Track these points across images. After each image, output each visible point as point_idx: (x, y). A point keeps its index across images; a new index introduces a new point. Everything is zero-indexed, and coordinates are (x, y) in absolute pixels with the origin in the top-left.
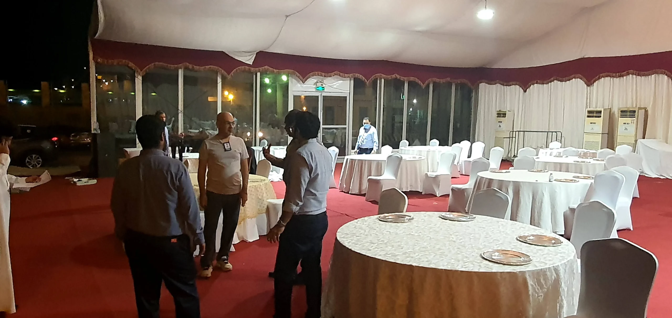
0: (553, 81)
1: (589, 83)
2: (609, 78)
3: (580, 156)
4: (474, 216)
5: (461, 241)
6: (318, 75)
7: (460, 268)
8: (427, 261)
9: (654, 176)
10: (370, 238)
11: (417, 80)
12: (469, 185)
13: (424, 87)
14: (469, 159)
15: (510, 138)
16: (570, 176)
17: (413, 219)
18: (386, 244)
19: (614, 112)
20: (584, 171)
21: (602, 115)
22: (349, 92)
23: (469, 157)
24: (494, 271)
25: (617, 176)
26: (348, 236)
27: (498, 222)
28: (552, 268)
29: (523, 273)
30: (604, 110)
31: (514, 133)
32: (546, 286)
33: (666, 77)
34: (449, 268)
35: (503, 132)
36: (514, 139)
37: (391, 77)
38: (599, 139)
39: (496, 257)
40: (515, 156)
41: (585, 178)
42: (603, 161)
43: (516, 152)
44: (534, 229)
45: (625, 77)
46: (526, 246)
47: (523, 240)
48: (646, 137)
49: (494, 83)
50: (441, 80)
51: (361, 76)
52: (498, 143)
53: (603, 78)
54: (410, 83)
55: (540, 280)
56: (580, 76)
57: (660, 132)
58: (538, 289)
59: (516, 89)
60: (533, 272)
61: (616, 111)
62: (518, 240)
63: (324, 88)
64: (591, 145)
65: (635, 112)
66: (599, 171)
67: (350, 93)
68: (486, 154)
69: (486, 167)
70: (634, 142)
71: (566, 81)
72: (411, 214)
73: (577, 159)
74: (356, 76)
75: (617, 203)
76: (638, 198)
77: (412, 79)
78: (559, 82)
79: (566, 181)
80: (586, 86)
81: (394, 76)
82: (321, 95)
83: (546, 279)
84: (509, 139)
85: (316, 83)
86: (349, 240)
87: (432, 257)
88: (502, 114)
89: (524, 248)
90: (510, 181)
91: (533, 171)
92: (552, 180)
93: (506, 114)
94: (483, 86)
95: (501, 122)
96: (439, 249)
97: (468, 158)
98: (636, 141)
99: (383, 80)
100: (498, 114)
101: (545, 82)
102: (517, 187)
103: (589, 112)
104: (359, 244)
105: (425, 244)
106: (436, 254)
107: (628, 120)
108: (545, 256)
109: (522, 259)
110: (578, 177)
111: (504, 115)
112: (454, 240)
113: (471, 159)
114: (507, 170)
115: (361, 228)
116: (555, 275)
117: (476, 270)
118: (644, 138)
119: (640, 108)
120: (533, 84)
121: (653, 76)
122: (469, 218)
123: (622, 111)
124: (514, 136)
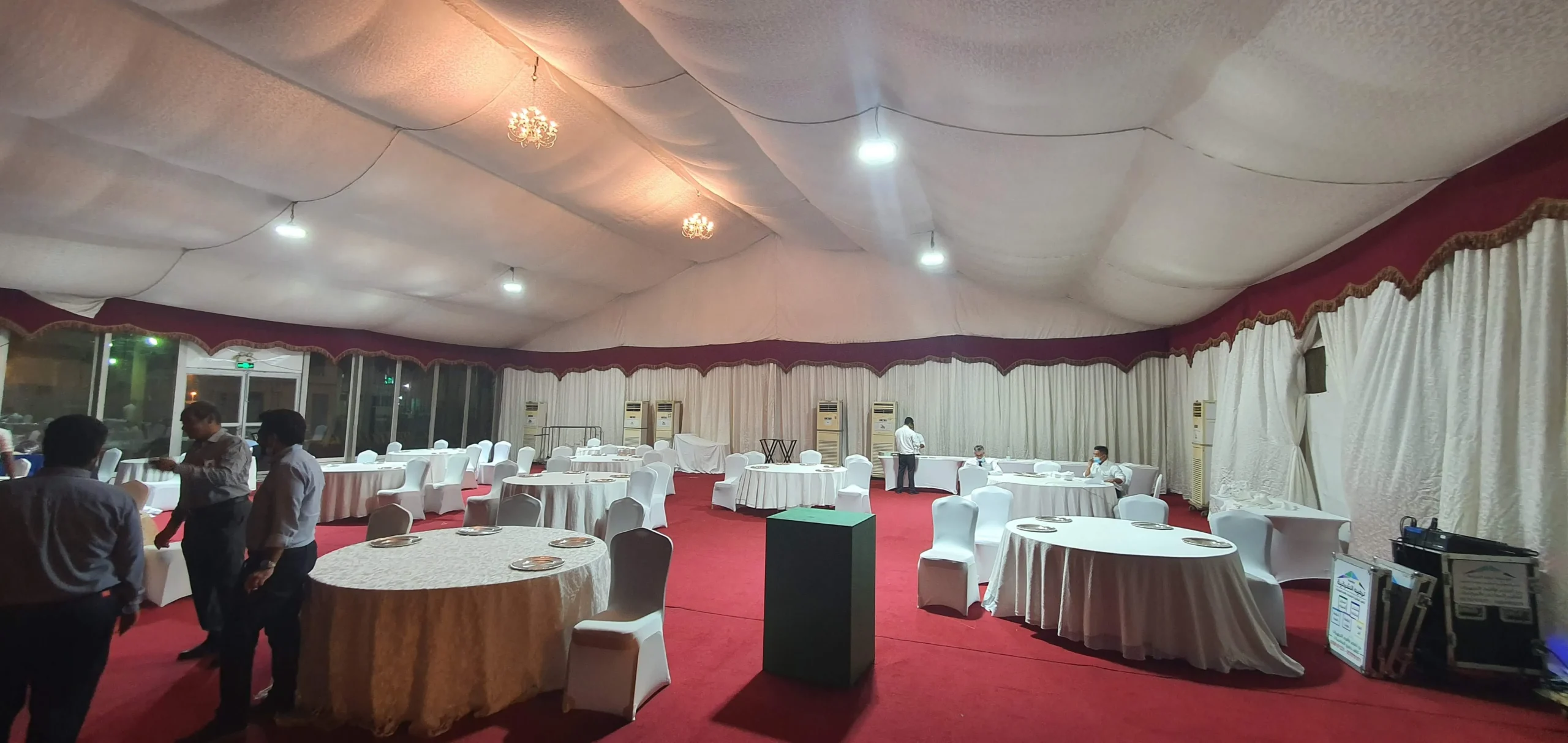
0: (591, 369)
1: (628, 373)
2: (647, 370)
3: (619, 454)
4: (501, 527)
5: (486, 555)
6: (242, 345)
7: (486, 582)
8: (445, 582)
9: (690, 471)
10: (361, 570)
11: (415, 360)
12: (494, 494)
13: (426, 370)
14: (490, 464)
15: (542, 435)
16: (606, 475)
17: (420, 539)
18: (386, 572)
19: (653, 405)
20: (623, 470)
21: (641, 409)
22: (301, 372)
23: (491, 460)
24: (524, 579)
25: (651, 472)
26: (327, 571)
27: (528, 530)
28: (584, 568)
29: (555, 576)
30: (644, 403)
31: (547, 429)
32: (579, 586)
33: (697, 371)
34: (473, 584)
35: (534, 427)
36: (547, 436)
37: (376, 354)
38: (638, 434)
39: (527, 564)
40: (548, 457)
41: (622, 477)
42: (641, 457)
43: (549, 453)
44: (568, 533)
45: (661, 369)
46: (559, 550)
47: (555, 545)
48: (682, 432)
49: (522, 368)
50: (452, 361)
51: (322, 350)
52: (528, 441)
53: (641, 370)
54: (405, 364)
55: (572, 581)
56: (619, 365)
57: (693, 428)
58: (570, 590)
59: (550, 377)
60: (565, 573)
61: (653, 403)
62: (550, 545)
63: (253, 364)
64: (632, 441)
65: (671, 405)
66: (637, 468)
67: (302, 374)
68: (513, 455)
69: (513, 471)
70: (671, 437)
71: (604, 370)
72: (419, 535)
73: (616, 457)
74: (316, 350)
75: (652, 500)
76: (673, 494)
77: (407, 358)
78: (597, 371)
79: (604, 481)
80: (624, 376)
81: (379, 353)
82: (247, 376)
83: (578, 579)
84: (541, 437)
85: (237, 356)
86: (330, 576)
87: (451, 577)
88: (532, 407)
89: (557, 553)
90: (542, 486)
91: (568, 473)
92: (588, 481)
93: (537, 406)
94: (509, 373)
95: (532, 416)
96: (460, 568)
97: (489, 462)
98: (673, 436)
99: (361, 359)
100: (527, 406)
101: (582, 370)
102: (550, 491)
103: (629, 405)
104: (348, 577)
105: (441, 565)
106: (456, 573)
107: (665, 414)
108: (577, 557)
109: (554, 563)
110: (615, 476)
111: (535, 408)
112: (478, 555)
113: (493, 464)
114: (539, 474)
115: (346, 560)
116: (588, 574)
117: (505, 581)
118: (680, 433)
119: (676, 402)
120: (570, 372)
121: (686, 369)
122: (494, 531)
123: (660, 405)
124: (547, 433)
